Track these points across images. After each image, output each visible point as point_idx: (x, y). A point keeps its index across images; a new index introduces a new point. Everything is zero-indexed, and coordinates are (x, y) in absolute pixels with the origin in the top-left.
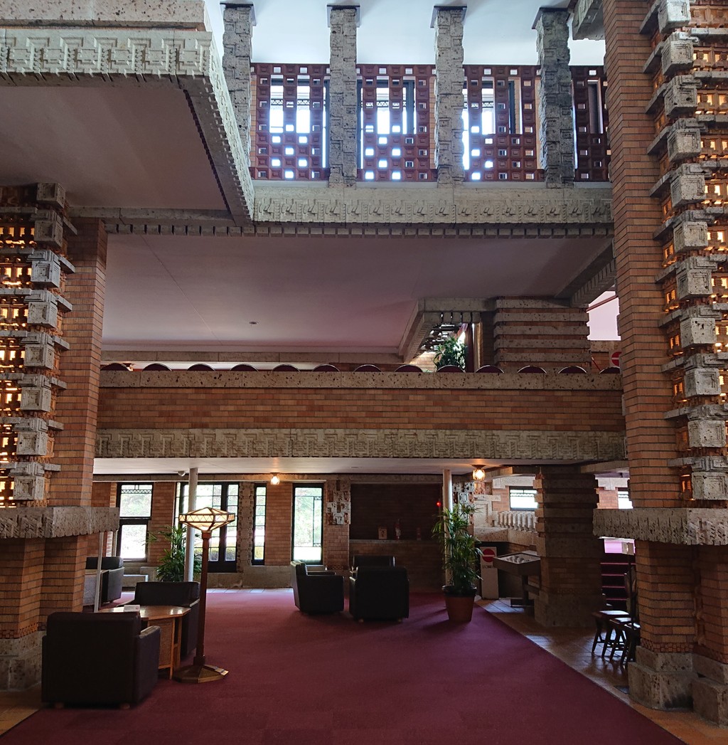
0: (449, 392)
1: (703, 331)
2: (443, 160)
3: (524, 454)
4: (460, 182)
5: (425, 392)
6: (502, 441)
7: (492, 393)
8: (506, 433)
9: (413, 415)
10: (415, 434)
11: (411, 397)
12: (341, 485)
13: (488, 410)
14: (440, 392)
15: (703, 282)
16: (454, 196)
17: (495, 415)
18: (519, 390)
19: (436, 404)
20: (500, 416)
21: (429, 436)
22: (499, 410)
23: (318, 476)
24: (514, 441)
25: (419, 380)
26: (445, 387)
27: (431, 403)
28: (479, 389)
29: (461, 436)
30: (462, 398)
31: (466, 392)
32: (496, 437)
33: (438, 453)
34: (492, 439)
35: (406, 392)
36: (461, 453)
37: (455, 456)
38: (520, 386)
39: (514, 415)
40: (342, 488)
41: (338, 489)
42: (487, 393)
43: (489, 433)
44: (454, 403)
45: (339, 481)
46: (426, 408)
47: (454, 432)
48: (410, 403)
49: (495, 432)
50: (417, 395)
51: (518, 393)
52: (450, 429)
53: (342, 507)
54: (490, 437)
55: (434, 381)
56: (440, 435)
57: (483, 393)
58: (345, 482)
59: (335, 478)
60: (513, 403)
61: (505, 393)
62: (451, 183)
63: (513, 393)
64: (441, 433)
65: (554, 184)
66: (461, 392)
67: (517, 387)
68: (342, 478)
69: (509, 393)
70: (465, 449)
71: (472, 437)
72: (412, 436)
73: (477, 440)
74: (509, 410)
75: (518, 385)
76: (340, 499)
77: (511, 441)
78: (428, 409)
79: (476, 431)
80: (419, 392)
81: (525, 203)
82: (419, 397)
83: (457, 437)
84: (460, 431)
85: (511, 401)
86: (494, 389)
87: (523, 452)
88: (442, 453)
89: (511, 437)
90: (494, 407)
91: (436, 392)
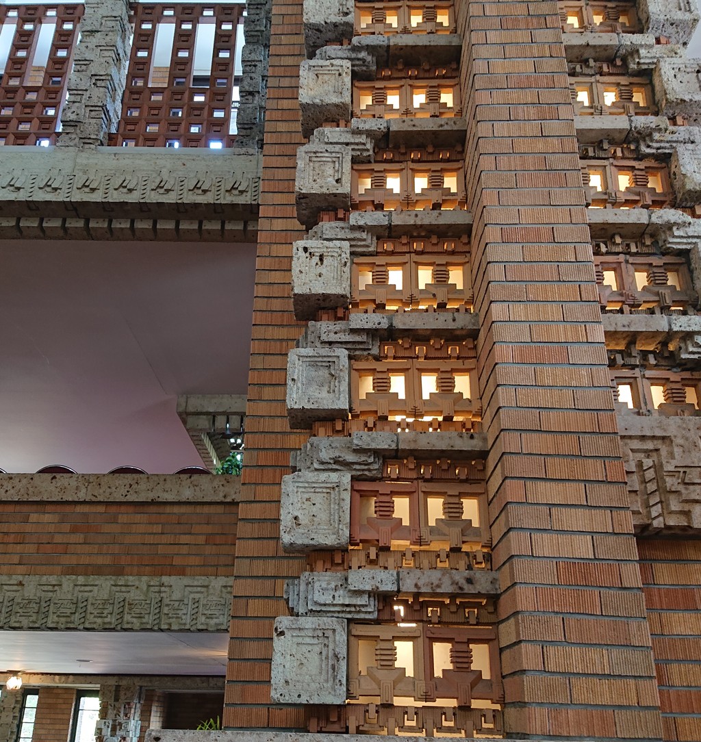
0: (101, 509)
1: (323, 270)
2: (69, 114)
3: (213, 622)
4: (92, 146)
5: (59, 508)
6: (177, 595)
7: (176, 509)
8: (186, 581)
9: (31, 548)
10: (21, 584)
11: (34, 517)
12: (122, 693)
13: (165, 539)
14: (86, 509)
15: (331, 172)
16: (75, 162)
17: (175, 549)
18: (221, 503)
19: (74, 530)
20: (185, 550)
21: (46, 588)
22: (185, 539)
23: (89, 679)
24: (197, 596)
25: (52, 487)
26: (94, 499)
27: (66, 527)
28: (153, 503)
29: (103, 587)
30: (122, 519)
31: (131, 509)
32: (167, 589)
33: (56, 619)
34: (160, 592)
35: (25, 509)
36: (99, 621)
37: (87, 625)
38: (225, 497)
39: (208, 550)
40: (122, 697)
41: (117, 700)
42: (168, 509)
43: (155, 581)
44: (107, 528)
45: (120, 686)
46: (57, 536)
47: (92, 579)
48: (28, 528)
49: (165, 579)
50: (44, 513)
51: (220, 509)
52: (86, 574)
53: (118, 727)
54: (157, 589)
55: (77, 488)
56: (64, 586)
57: (161, 509)
58: (128, 689)
59: (112, 682)
60: (210, 526)
61: (199, 509)
62: (75, 145)
63: (212, 509)
64: (67, 582)
65: (244, 149)
66: (123, 509)
67: (219, 498)
68: (124, 682)
69: (206, 509)
70: (106, 612)
71: (124, 589)
72: (15, 588)
73: (133, 595)
74: (201, 540)
75: (221, 494)
76: (118, 714)
77: (192, 596)
78: (58, 539)
79: (131, 578)
80: (49, 508)
81: (192, 175)
82: (47, 518)
83: (96, 588)
84: (102, 578)
85: (208, 524)
86: (179, 503)
87: (210, 617)
88: (63, 620)
89: (195, 589)
90: (175, 534)
91: (79, 509)
